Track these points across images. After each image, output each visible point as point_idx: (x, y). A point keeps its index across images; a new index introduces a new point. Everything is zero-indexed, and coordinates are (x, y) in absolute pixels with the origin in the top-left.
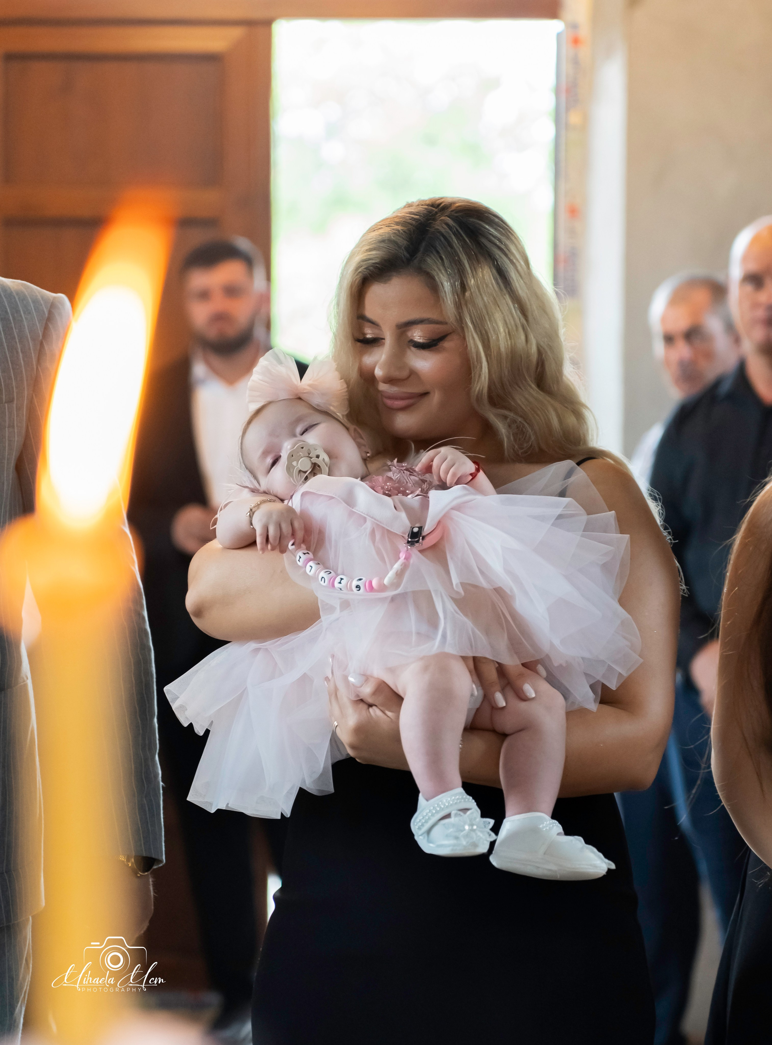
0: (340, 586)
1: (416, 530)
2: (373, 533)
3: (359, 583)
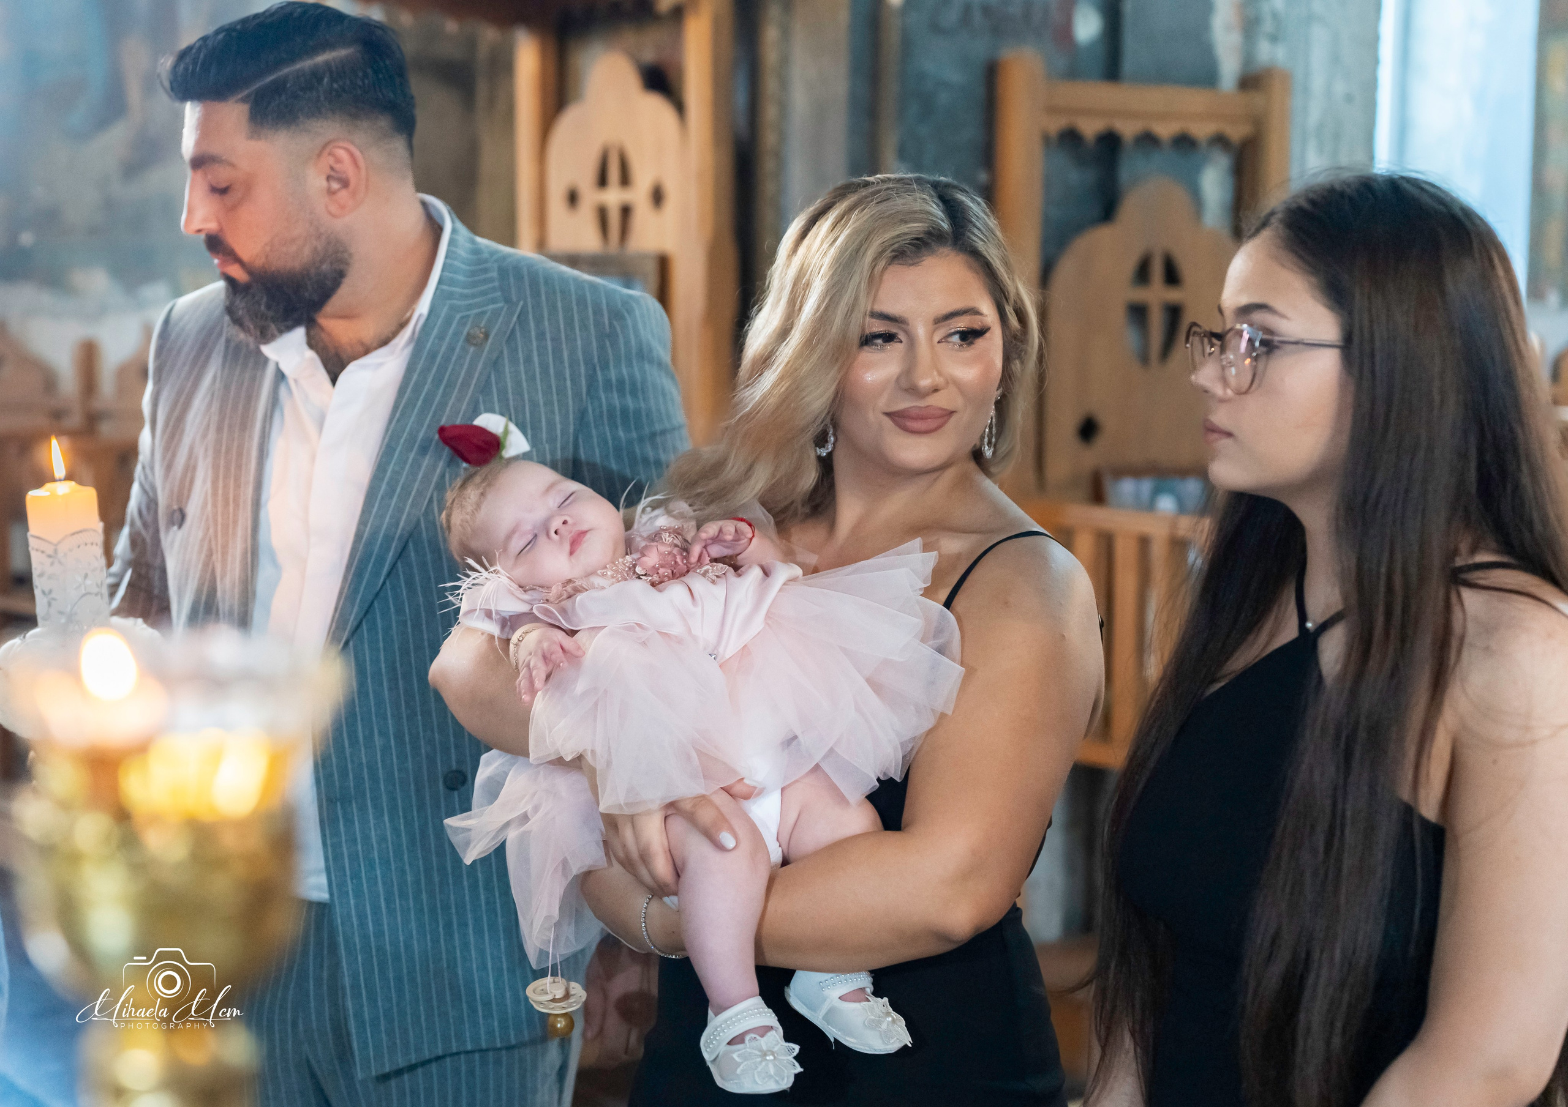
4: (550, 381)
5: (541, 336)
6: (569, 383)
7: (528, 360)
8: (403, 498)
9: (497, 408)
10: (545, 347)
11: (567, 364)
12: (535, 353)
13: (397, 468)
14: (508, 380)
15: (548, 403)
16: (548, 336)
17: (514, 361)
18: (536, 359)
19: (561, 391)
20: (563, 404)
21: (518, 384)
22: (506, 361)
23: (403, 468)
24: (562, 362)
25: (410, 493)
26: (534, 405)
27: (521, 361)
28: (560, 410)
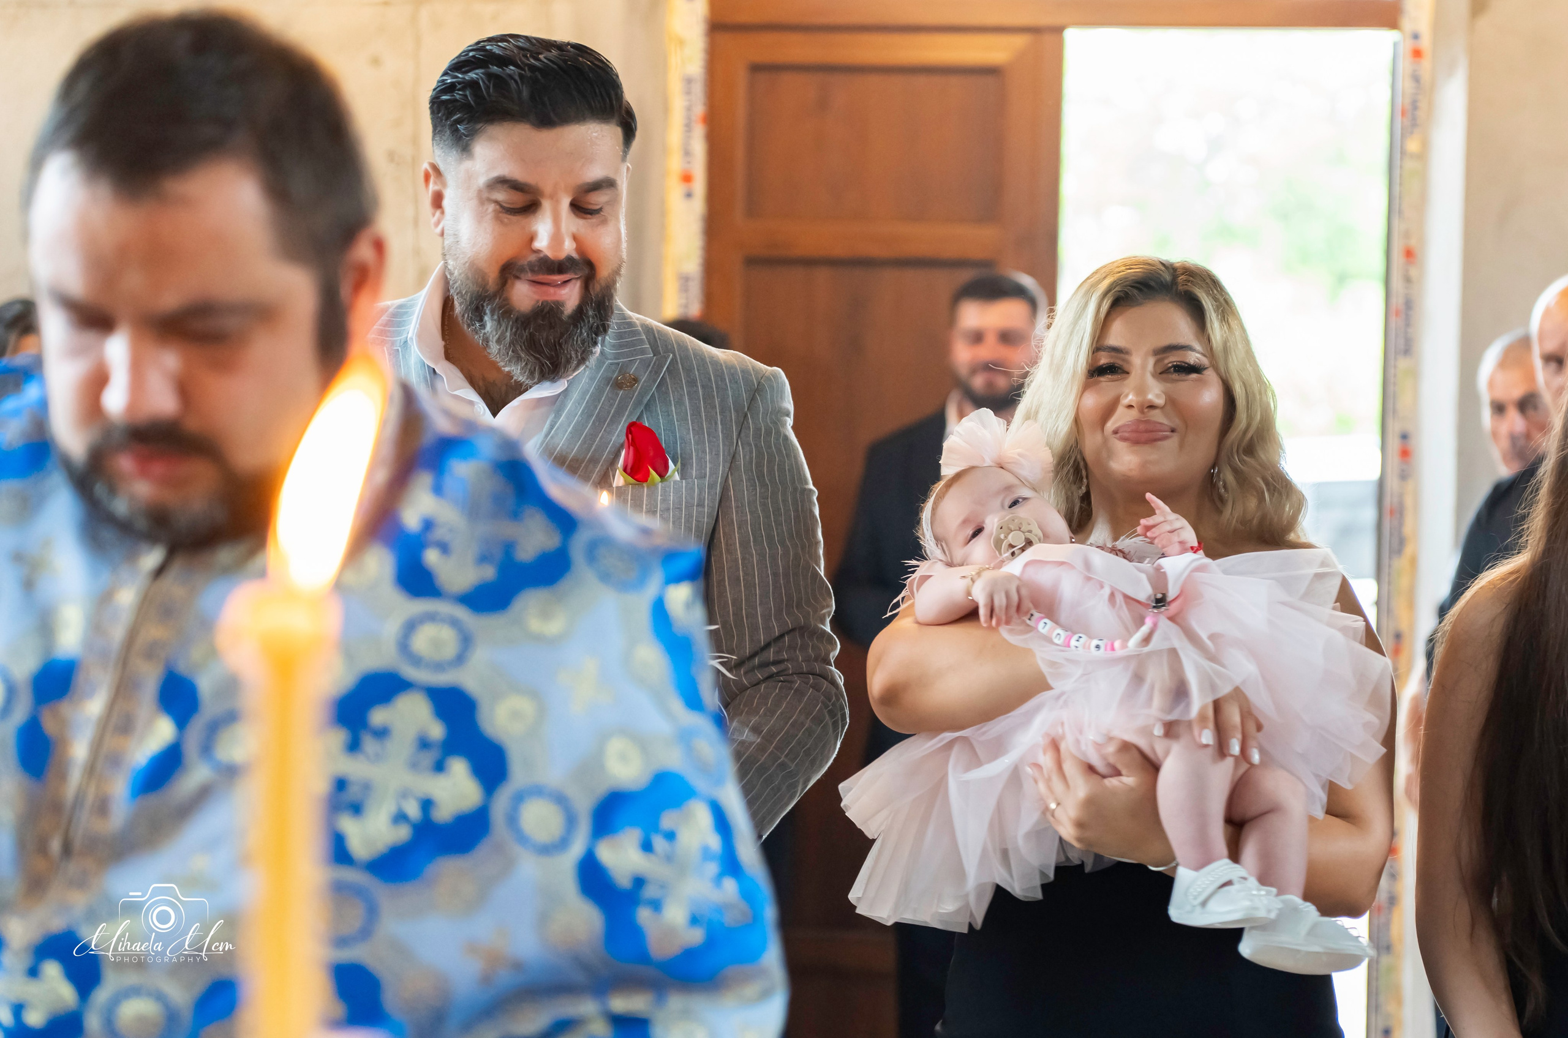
0: (1077, 644)
1: (1159, 596)
2: (1112, 595)
3: (1099, 643)
4: (701, 423)
5: (692, 383)
6: (719, 427)
7: (680, 403)
10: (696, 393)
11: (718, 411)
15: (699, 443)
16: (699, 384)
17: (665, 403)
24: (714, 408)
26: (685, 442)
28: (710, 450)
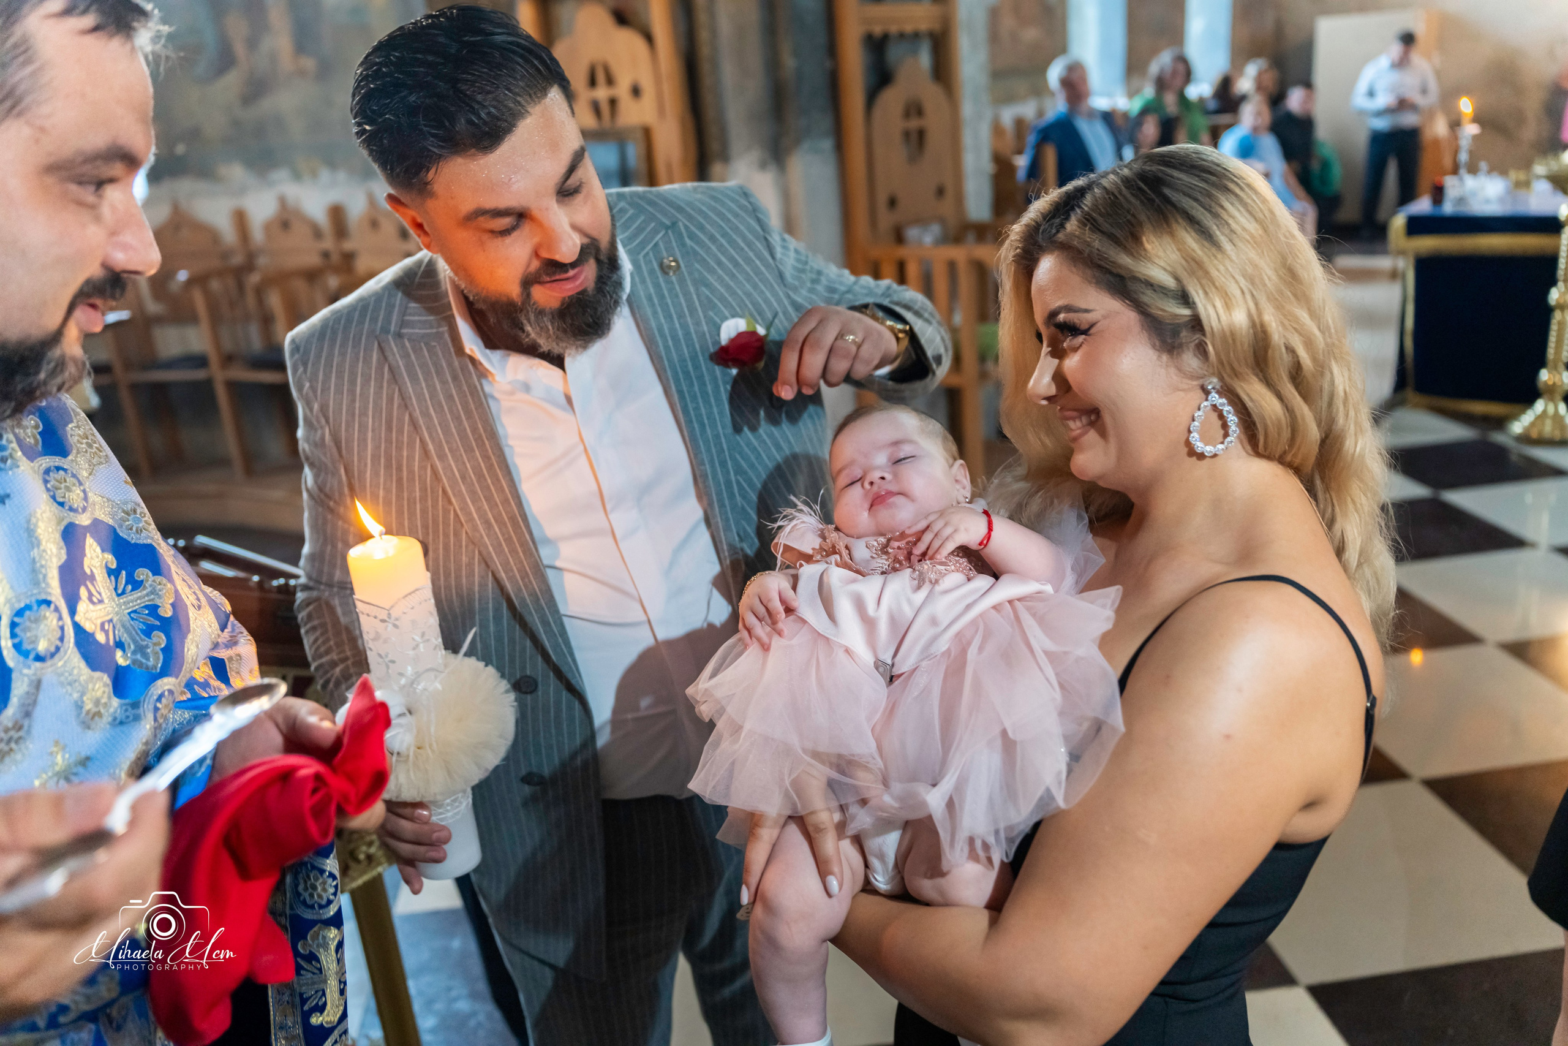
4: (744, 269)
5: (712, 238)
6: (758, 262)
7: (720, 263)
8: (713, 426)
9: (726, 313)
10: (722, 245)
11: (746, 249)
12: (719, 255)
13: (694, 405)
14: (719, 287)
15: (755, 287)
16: (718, 236)
17: (711, 271)
18: (723, 259)
19: (758, 273)
20: (765, 281)
21: (728, 287)
22: (706, 274)
23: (698, 403)
24: (742, 249)
25: (715, 419)
26: (748, 295)
27: (716, 267)
28: (765, 286)
